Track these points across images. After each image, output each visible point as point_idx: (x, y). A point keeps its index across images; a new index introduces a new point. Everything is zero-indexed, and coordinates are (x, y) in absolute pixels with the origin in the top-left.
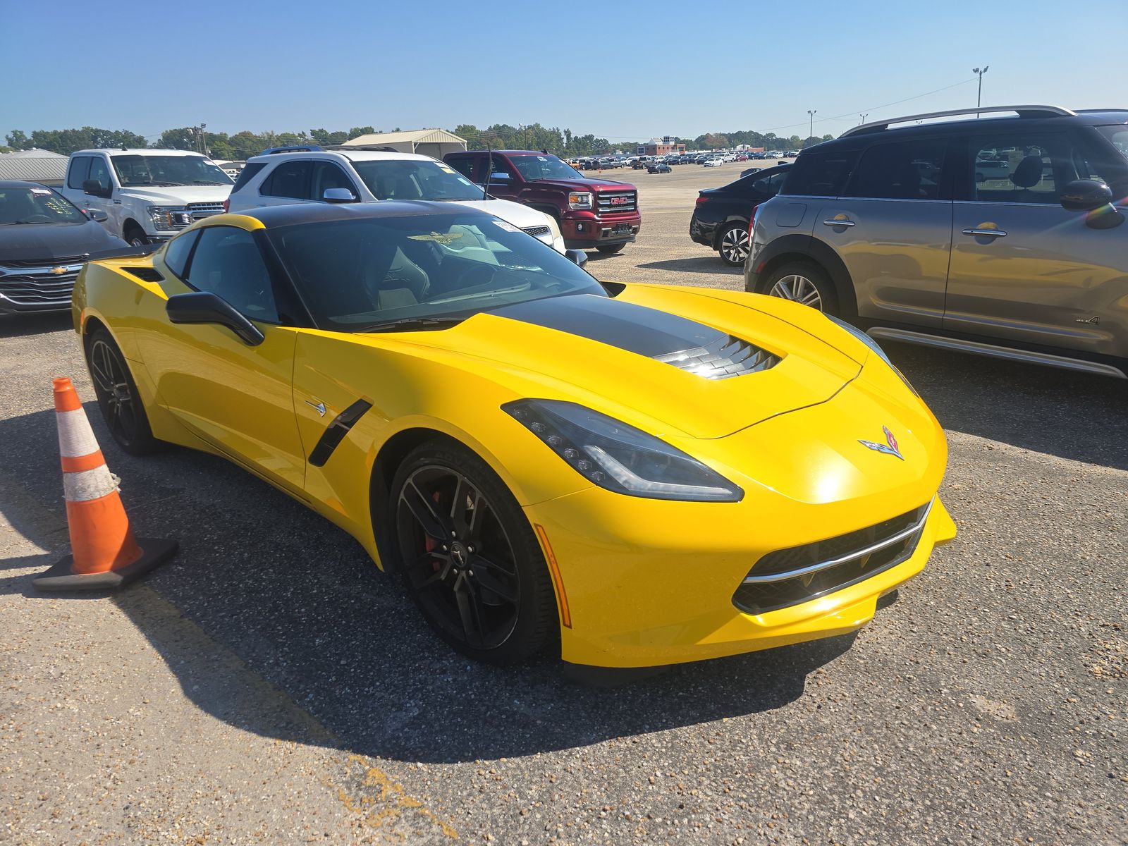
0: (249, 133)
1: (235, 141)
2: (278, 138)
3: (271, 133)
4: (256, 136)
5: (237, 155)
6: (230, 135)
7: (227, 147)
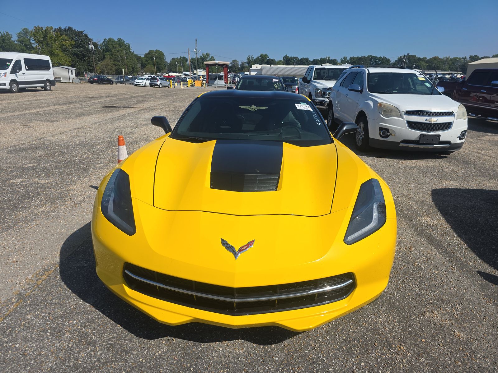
0: (437, 57)
1: (430, 61)
2: (451, 59)
3: (448, 57)
4: (440, 58)
5: (428, 67)
6: (428, 58)
7: (425, 64)
